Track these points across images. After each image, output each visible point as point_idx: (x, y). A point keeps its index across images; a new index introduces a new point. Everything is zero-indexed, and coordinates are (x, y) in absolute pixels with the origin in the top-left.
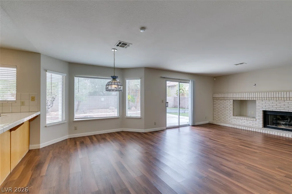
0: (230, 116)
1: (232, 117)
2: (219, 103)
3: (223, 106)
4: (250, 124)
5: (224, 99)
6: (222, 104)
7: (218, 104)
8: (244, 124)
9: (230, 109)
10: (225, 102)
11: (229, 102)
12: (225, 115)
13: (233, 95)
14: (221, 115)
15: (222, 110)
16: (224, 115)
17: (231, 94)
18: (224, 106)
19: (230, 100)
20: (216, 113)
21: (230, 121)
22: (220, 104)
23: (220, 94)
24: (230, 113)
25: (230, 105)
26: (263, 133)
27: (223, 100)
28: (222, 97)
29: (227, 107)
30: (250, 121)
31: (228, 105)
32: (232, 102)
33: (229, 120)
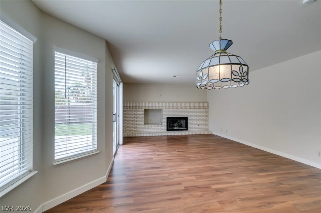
0: (141, 125)
1: (143, 126)
2: (130, 112)
3: (134, 115)
4: (158, 130)
5: (136, 108)
6: (134, 114)
7: (129, 114)
8: (154, 130)
9: (142, 118)
10: (137, 111)
11: (141, 111)
12: (137, 125)
13: (145, 104)
14: (132, 125)
15: (134, 120)
16: (135, 125)
17: (143, 103)
18: (136, 115)
19: (142, 110)
20: (127, 124)
21: (141, 131)
22: (131, 114)
23: (132, 103)
24: (141, 122)
25: (141, 114)
26: (167, 136)
27: (134, 110)
28: (135, 106)
29: (139, 116)
30: (158, 128)
31: (140, 114)
32: (144, 111)
33: (140, 129)
